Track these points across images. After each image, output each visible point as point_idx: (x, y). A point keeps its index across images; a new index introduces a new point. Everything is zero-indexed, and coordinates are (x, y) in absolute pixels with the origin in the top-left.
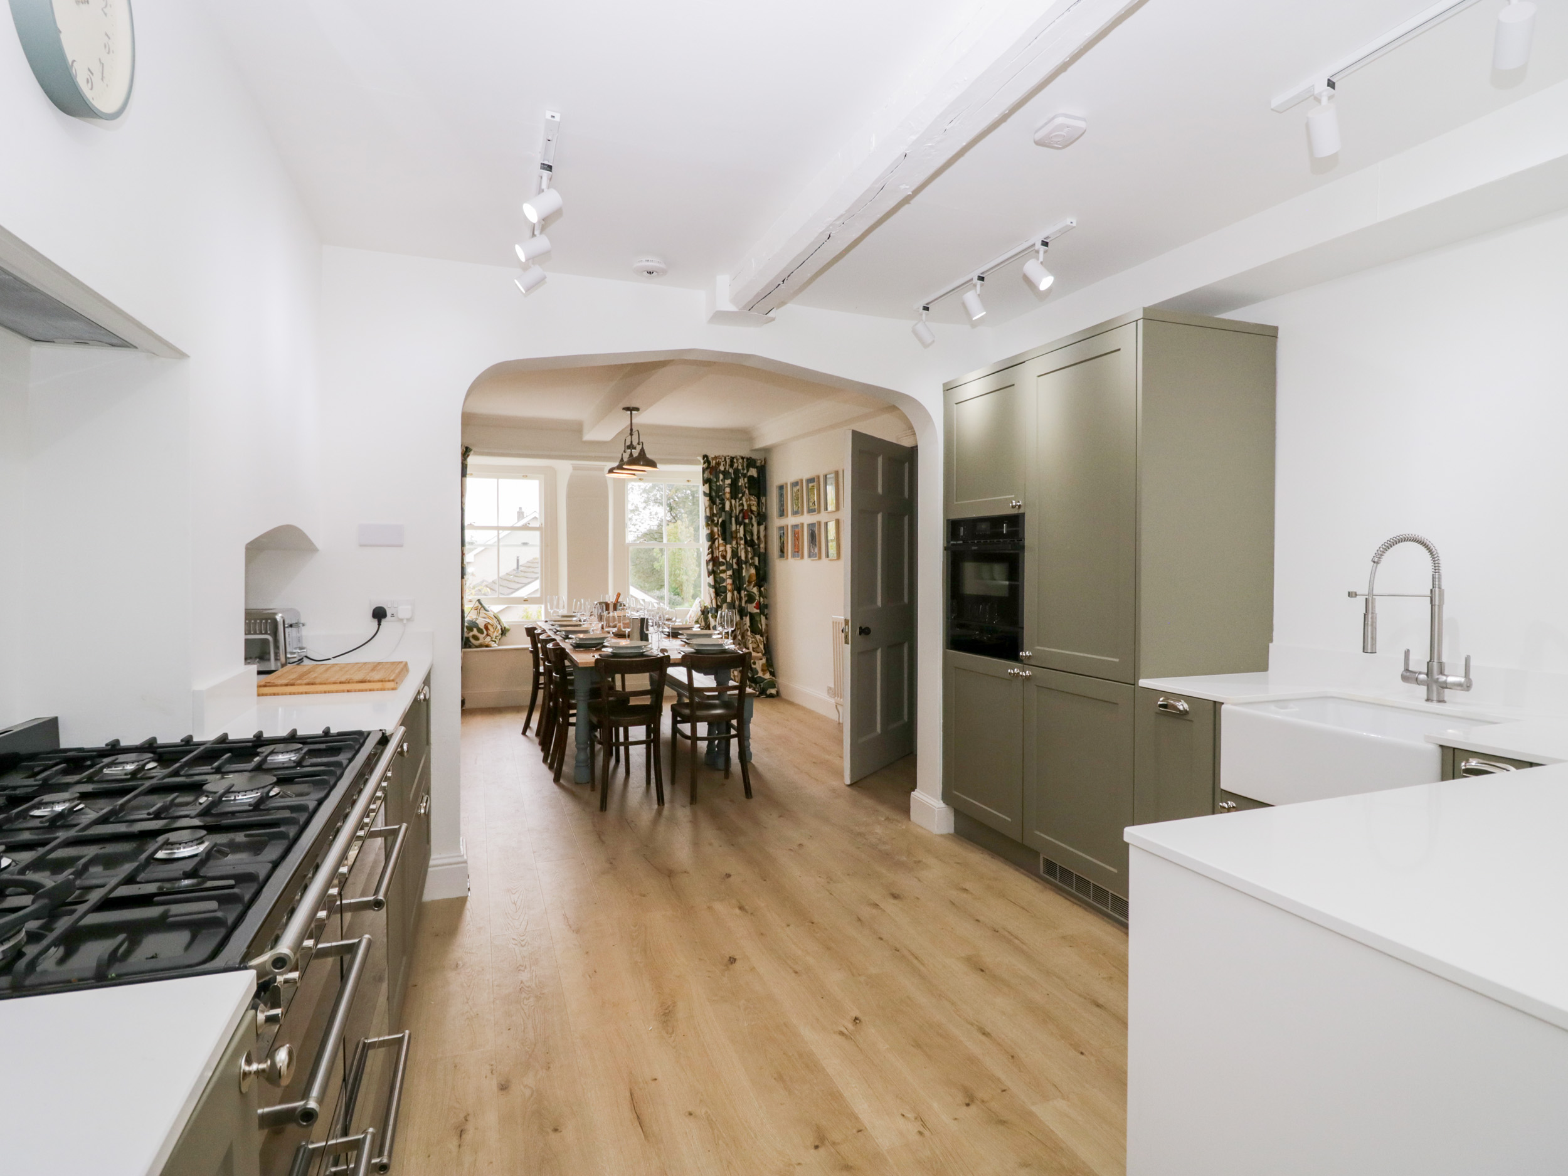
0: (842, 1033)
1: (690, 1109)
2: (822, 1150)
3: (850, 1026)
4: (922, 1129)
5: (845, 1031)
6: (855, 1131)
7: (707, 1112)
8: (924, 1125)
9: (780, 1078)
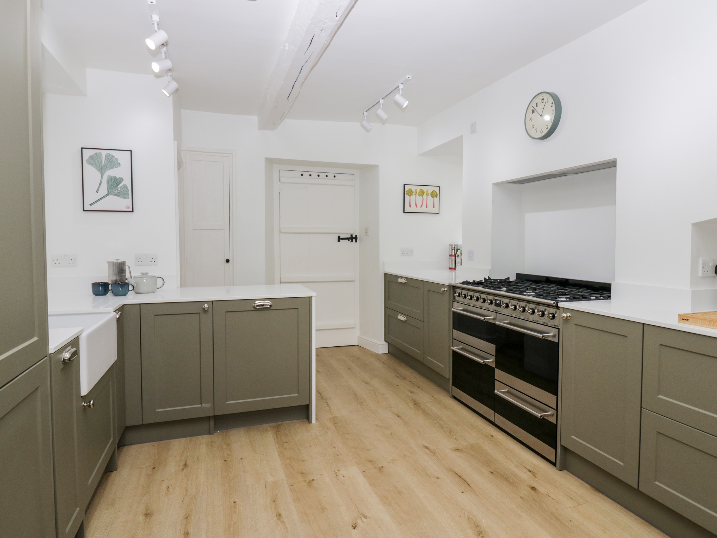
0: (365, 517)
1: (439, 480)
2: (380, 466)
3: (359, 522)
4: (338, 472)
5: (363, 519)
6: (366, 472)
7: (431, 479)
8: (336, 473)
9: (400, 493)
